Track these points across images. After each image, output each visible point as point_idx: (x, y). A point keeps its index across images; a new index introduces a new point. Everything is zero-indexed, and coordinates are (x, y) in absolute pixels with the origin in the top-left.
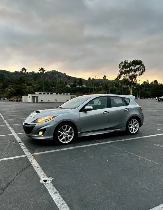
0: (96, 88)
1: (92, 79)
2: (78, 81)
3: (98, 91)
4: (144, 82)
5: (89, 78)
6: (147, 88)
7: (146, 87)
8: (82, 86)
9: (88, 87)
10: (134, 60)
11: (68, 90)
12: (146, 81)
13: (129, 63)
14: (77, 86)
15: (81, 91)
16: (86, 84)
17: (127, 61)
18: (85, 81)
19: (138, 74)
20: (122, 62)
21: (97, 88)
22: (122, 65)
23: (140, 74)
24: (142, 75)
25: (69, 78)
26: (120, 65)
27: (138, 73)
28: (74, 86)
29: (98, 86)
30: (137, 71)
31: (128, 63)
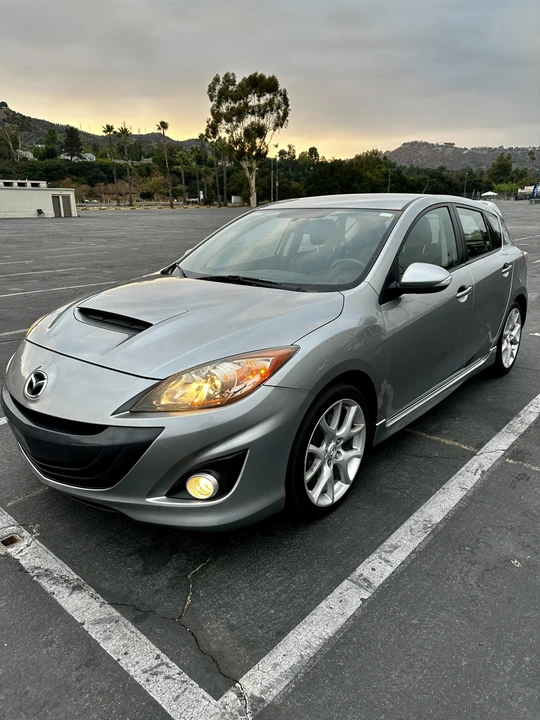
0: (132, 164)
1: (118, 131)
2: (61, 137)
3: (141, 175)
4: (282, 153)
5: (109, 128)
6: (291, 173)
7: (287, 169)
8: (81, 157)
9: (102, 160)
10: (252, 73)
11: (29, 170)
12: (287, 150)
13: (240, 85)
14: (62, 156)
15: (77, 176)
16: (95, 150)
17: (233, 74)
18: (89, 140)
19: (271, 126)
20: (217, 80)
21: (137, 167)
22: (218, 87)
23: (277, 125)
24: (281, 126)
25: (25, 123)
26: (211, 89)
27: (269, 120)
28: (51, 154)
29: (139, 159)
30: (266, 112)
31: (237, 83)
